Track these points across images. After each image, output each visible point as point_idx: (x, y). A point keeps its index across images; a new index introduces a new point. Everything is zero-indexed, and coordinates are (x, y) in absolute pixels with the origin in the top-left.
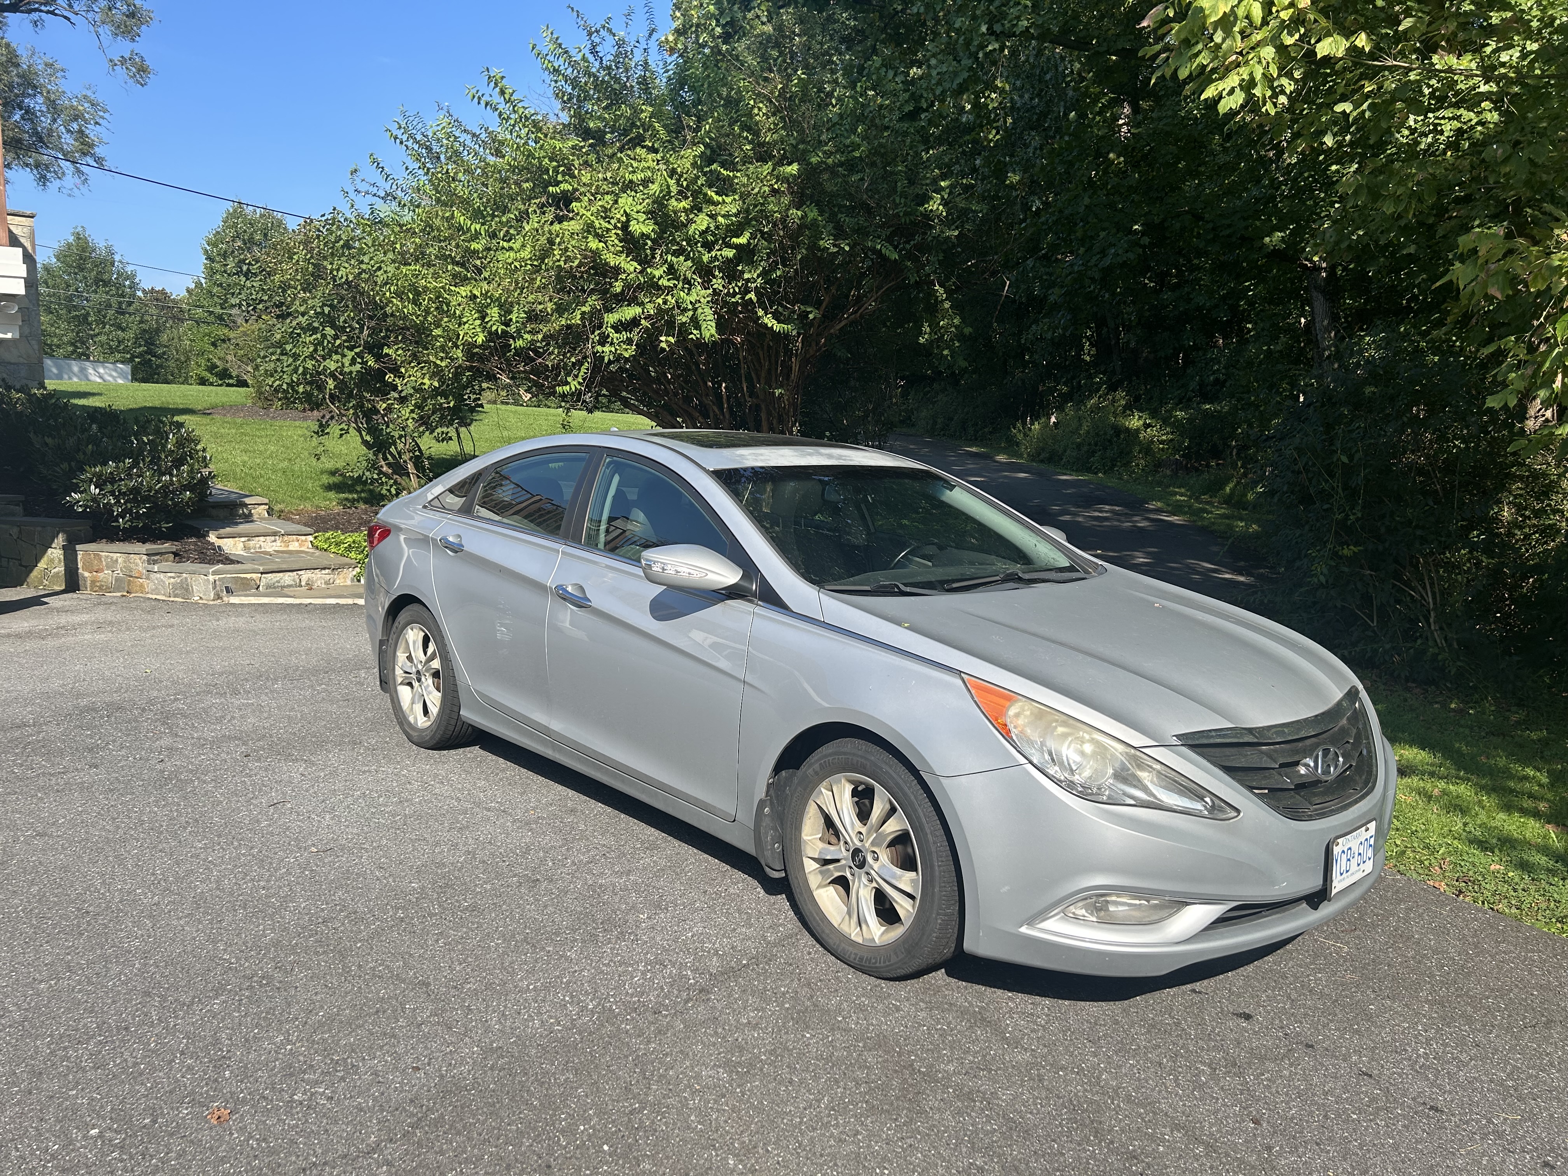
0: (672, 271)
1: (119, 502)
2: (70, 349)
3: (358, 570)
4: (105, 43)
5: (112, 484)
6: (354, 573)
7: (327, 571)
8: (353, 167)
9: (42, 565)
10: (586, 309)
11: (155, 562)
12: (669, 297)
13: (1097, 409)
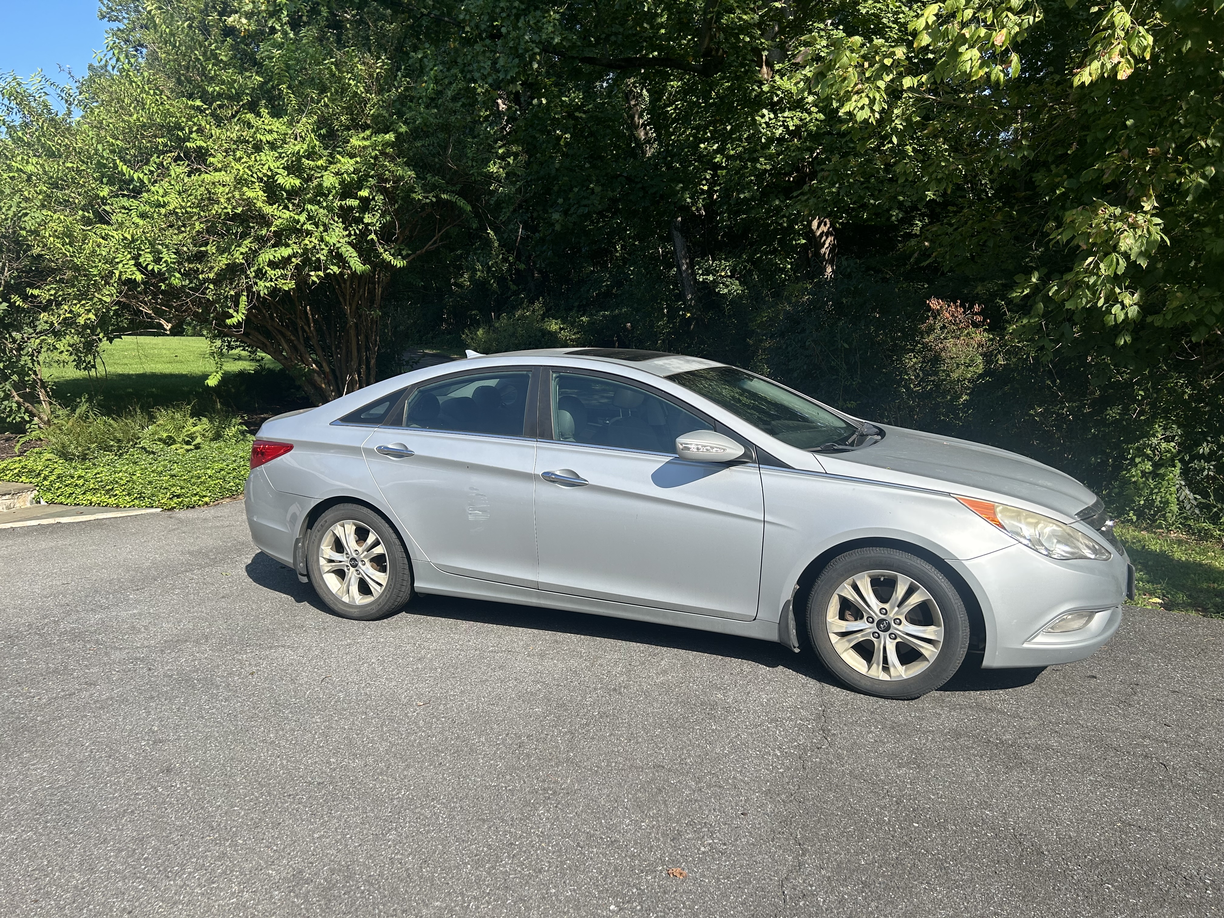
0: (311, 217)
3: (36, 492)
6: (33, 496)
7: (7, 497)
10: (244, 249)
12: (313, 239)
13: (522, 317)
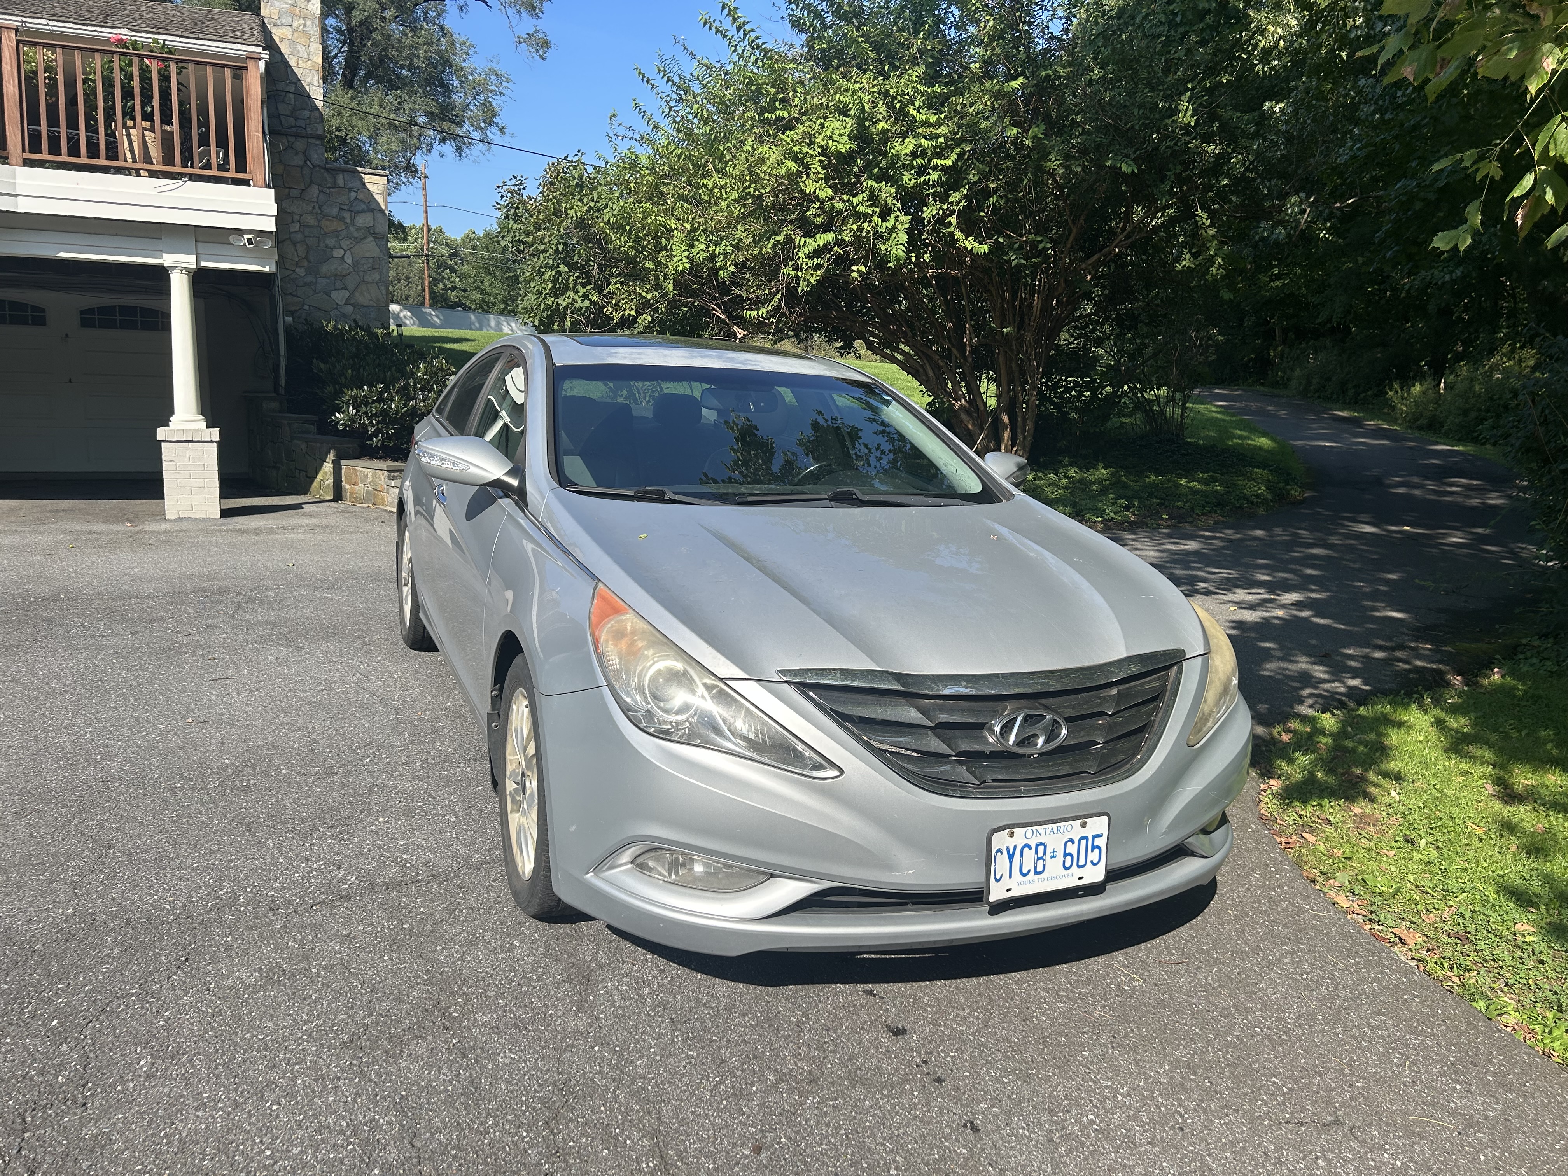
0: (873, 198)
1: (371, 422)
2: (502, 306)
4: (514, 23)
5: (366, 406)
8: (612, 112)
9: (320, 477)
10: (781, 238)
11: (394, 478)
12: (866, 225)
